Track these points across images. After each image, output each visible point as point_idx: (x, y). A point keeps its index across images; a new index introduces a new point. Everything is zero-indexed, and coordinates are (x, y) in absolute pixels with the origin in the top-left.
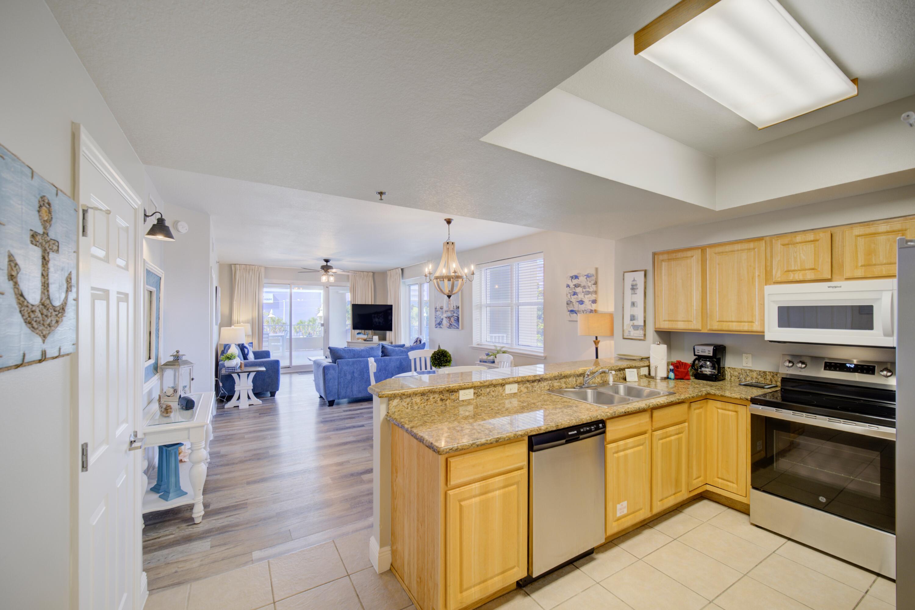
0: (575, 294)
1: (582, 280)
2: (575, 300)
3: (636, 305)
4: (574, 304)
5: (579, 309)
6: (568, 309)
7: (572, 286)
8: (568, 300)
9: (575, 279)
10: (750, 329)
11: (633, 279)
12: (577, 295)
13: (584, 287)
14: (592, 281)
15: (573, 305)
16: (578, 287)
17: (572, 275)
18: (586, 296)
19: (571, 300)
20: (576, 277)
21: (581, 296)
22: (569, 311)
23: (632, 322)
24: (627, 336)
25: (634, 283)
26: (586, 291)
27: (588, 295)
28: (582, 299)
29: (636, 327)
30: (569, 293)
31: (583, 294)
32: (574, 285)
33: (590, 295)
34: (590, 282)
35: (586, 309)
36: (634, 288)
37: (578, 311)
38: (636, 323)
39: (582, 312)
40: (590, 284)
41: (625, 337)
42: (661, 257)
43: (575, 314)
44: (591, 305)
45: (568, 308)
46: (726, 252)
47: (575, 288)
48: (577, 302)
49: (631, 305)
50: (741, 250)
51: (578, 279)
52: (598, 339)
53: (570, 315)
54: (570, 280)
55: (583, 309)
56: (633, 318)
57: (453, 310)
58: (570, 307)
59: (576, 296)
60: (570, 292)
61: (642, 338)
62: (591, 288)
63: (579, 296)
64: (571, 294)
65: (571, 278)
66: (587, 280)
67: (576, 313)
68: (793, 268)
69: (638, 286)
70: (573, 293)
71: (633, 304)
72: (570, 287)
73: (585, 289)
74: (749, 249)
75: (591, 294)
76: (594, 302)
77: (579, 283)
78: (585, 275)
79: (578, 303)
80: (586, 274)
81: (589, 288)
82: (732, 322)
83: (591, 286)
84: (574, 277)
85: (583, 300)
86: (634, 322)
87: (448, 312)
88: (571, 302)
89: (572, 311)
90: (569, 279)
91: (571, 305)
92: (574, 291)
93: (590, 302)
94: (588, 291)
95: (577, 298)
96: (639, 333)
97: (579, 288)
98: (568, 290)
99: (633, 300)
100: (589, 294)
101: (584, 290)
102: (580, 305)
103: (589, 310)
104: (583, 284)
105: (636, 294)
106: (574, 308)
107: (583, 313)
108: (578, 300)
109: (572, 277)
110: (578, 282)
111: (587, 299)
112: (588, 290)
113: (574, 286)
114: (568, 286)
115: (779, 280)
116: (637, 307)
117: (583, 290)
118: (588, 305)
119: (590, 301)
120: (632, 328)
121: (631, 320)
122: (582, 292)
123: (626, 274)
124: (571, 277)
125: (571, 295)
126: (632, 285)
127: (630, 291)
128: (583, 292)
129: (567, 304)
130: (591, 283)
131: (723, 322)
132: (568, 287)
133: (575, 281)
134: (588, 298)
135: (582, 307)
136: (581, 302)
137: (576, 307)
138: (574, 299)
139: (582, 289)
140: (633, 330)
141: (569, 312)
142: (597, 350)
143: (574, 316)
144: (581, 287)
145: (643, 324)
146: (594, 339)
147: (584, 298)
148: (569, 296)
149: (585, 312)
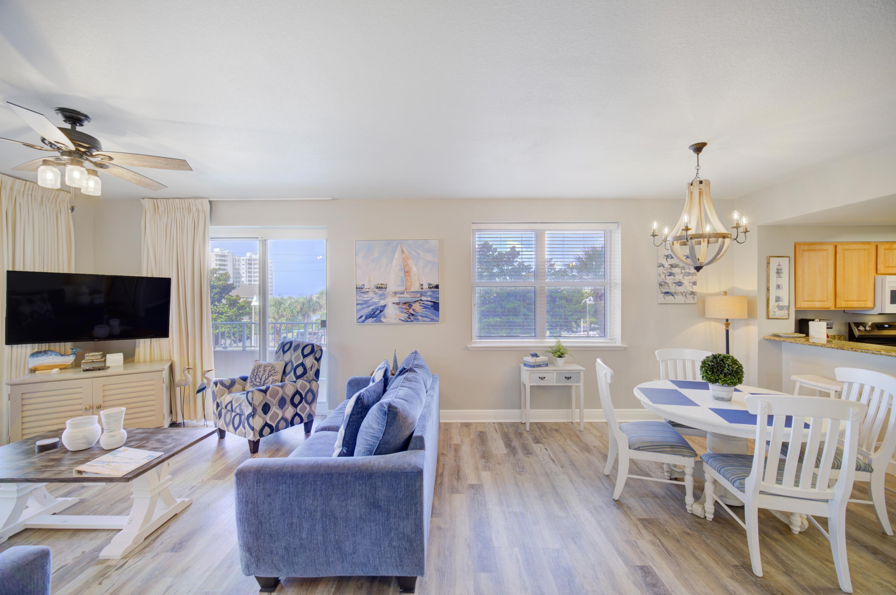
0: (671, 274)
2: (671, 281)
3: (781, 287)
4: (670, 285)
5: (677, 291)
6: (661, 290)
7: (667, 266)
8: (662, 281)
9: (670, 259)
10: (865, 306)
11: (778, 264)
12: (674, 276)
15: (669, 286)
16: (676, 267)
17: (667, 254)
18: (685, 277)
19: (666, 281)
21: (678, 278)
22: (662, 293)
23: (777, 303)
24: (773, 316)
25: (780, 267)
26: (685, 272)
27: (688, 276)
28: (680, 280)
29: (781, 308)
30: (663, 273)
31: (682, 275)
32: (670, 265)
33: (690, 277)
35: (685, 291)
36: (779, 272)
37: (675, 293)
38: (781, 304)
39: (680, 294)
41: (770, 317)
42: (802, 247)
43: (671, 296)
44: (692, 287)
46: (851, 249)
47: (671, 269)
48: (674, 283)
49: (777, 288)
50: (861, 249)
52: (730, 322)
53: (664, 297)
54: (665, 259)
55: (682, 291)
56: (778, 299)
57: (420, 290)
58: (664, 289)
59: (672, 277)
60: (665, 272)
61: (787, 317)
63: (677, 276)
64: (666, 274)
67: (673, 295)
68: (891, 265)
69: (783, 271)
70: (669, 273)
71: (778, 287)
72: (664, 267)
73: (684, 269)
74: (865, 249)
75: (692, 276)
76: (695, 283)
77: (676, 263)
78: (685, 256)
79: (674, 285)
81: (689, 269)
82: (854, 301)
85: (682, 281)
86: (779, 303)
87: (403, 293)
88: (666, 283)
89: (667, 293)
90: (663, 258)
91: (666, 287)
92: (670, 271)
93: (691, 284)
94: (688, 273)
95: (673, 279)
96: (784, 313)
97: (677, 268)
98: (662, 269)
99: (779, 283)
100: (690, 275)
101: (683, 271)
102: (677, 287)
103: (690, 292)
104: (681, 265)
105: (781, 277)
106: (670, 289)
107: (682, 295)
108: (675, 281)
109: (667, 256)
111: (686, 281)
112: (688, 271)
113: (670, 266)
114: (661, 265)
115: (882, 272)
116: (782, 289)
117: (681, 271)
118: (687, 286)
119: (690, 282)
120: (777, 308)
121: (776, 301)
123: (771, 259)
124: (665, 256)
125: (665, 276)
126: (777, 269)
127: (776, 274)
128: (682, 273)
129: (661, 285)
131: (848, 301)
132: (662, 267)
133: (671, 261)
134: (687, 279)
135: (680, 289)
136: (680, 284)
137: (673, 288)
138: (669, 280)
140: (778, 310)
141: (663, 295)
142: (727, 332)
143: (670, 298)
144: (680, 268)
145: (787, 305)
146: (725, 322)
147: (683, 279)
148: (663, 276)
149: (684, 294)
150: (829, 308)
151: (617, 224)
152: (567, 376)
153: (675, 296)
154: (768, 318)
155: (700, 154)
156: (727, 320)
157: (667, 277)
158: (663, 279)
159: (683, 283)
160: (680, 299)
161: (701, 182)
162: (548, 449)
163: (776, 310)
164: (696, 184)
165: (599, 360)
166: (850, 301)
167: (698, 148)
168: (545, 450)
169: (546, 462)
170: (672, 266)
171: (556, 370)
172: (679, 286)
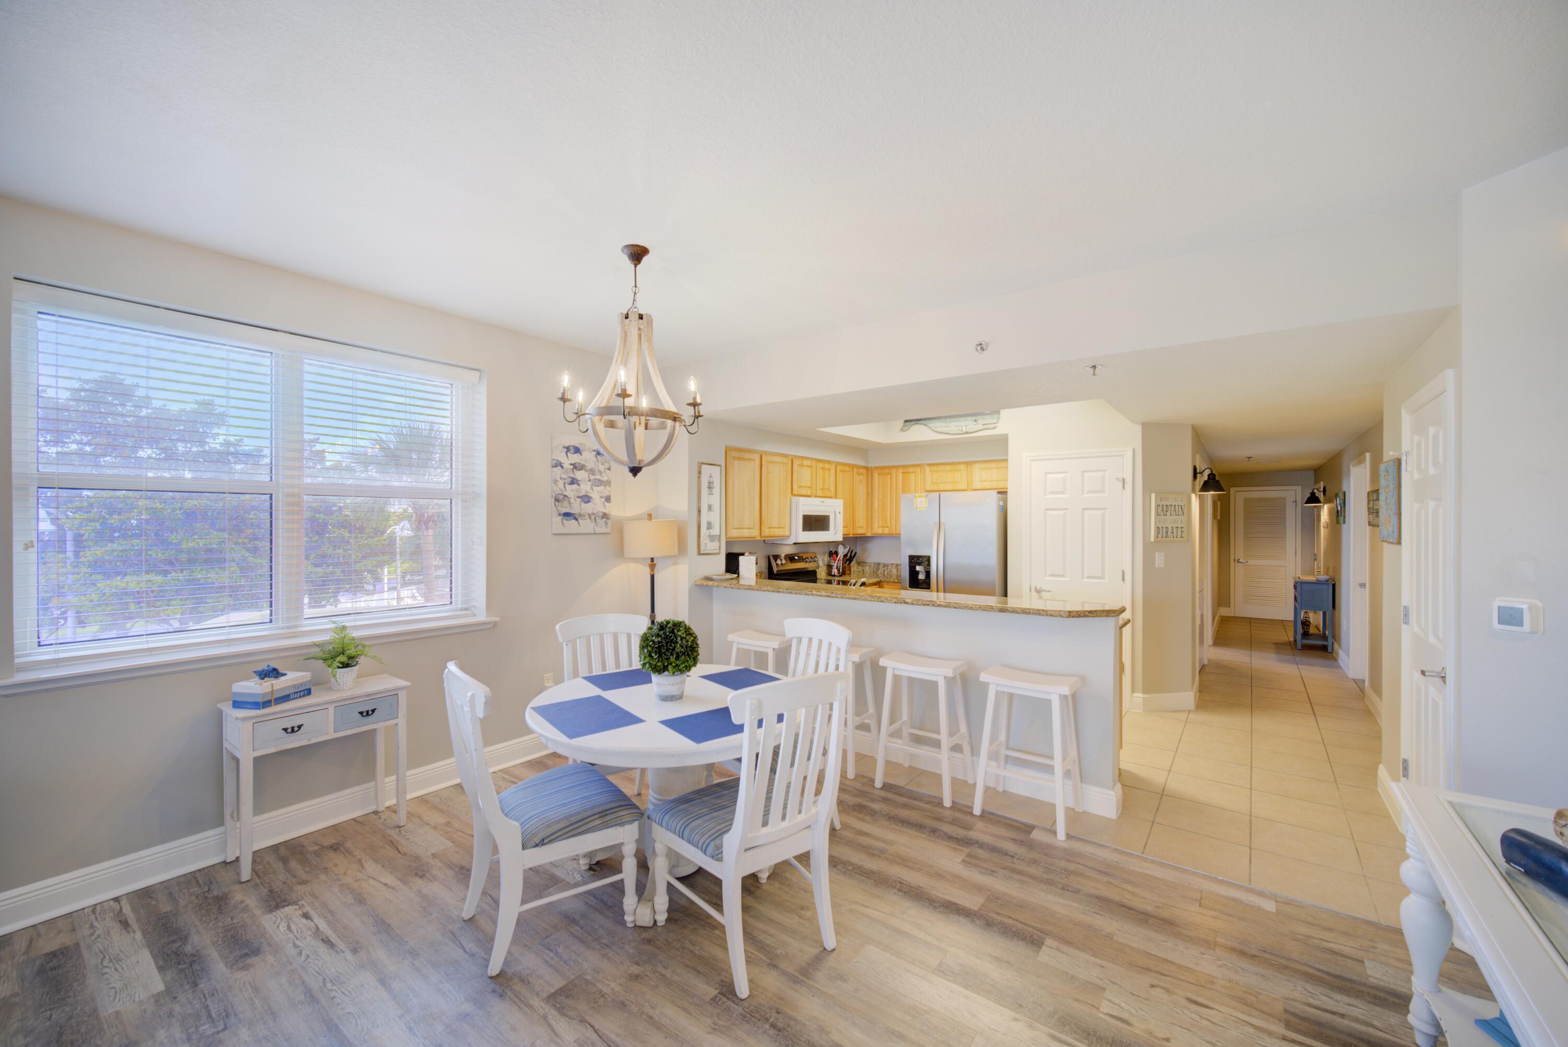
0: (573, 481)
1: (587, 458)
2: (574, 493)
3: (712, 508)
4: (572, 500)
5: (582, 512)
6: (558, 510)
7: (567, 465)
8: (559, 492)
9: (575, 453)
10: (782, 535)
11: (709, 475)
12: (579, 485)
13: (592, 471)
14: (606, 462)
15: (570, 503)
16: (581, 469)
17: (567, 445)
18: (595, 488)
19: (565, 493)
20: (577, 450)
21: (585, 488)
22: (560, 515)
23: (709, 531)
24: (704, 550)
25: (711, 480)
26: (595, 479)
27: (598, 486)
28: (587, 492)
29: (712, 538)
30: (561, 478)
31: (590, 483)
32: (571, 464)
33: (602, 488)
34: (602, 464)
35: (595, 512)
36: (710, 487)
37: (580, 515)
38: (712, 532)
39: (587, 517)
40: (602, 468)
41: (702, 552)
42: (733, 454)
43: (574, 521)
44: (604, 504)
45: (559, 508)
46: (773, 462)
47: (573, 471)
48: (578, 497)
49: (708, 509)
50: (779, 463)
51: (581, 454)
52: (655, 562)
53: (562, 522)
54: (565, 453)
55: (590, 513)
56: (709, 526)
58: (563, 507)
59: (575, 486)
60: (564, 476)
61: (718, 551)
62: (604, 474)
63: (582, 486)
64: (566, 481)
65: (566, 450)
66: (597, 460)
67: (576, 519)
68: (803, 484)
69: (714, 485)
70: (570, 480)
71: (710, 508)
72: (562, 467)
73: (593, 475)
74: (783, 464)
75: (605, 485)
76: (608, 499)
77: (583, 463)
78: (595, 451)
79: (579, 500)
80: (595, 449)
81: (601, 474)
82: (775, 529)
83: (605, 472)
84: (572, 450)
85: (590, 495)
86: (711, 530)
88: (566, 496)
89: (567, 515)
90: (561, 452)
91: (566, 503)
92: (572, 476)
93: (603, 500)
94: (599, 480)
95: (577, 490)
96: (715, 545)
97: (583, 471)
98: (560, 472)
99: (711, 503)
100: (601, 485)
101: (592, 477)
102: (583, 504)
103: (601, 514)
104: (589, 466)
105: (713, 494)
106: (571, 508)
107: (590, 518)
108: (579, 495)
109: (568, 449)
110: (581, 460)
111: (596, 494)
112: (598, 477)
113: (572, 467)
114: (559, 464)
116: (713, 511)
117: (589, 477)
118: (599, 505)
119: (601, 497)
120: (708, 539)
121: (708, 529)
122: (587, 479)
123: (703, 466)
124: (564, 447)
125: (564, 483)
126: (709, 483)
127: (707, 490)
128: (589, 480)
129: (557, 500)
130: (604, 466)
131: (770, 528)
132: (559, 467)
133: (575, 458)
134: (598, 492)
135: (588, 508)
136: (586, 499)
137: (576, 507)
138: (571, 491)
139: (587, 474)
141: (560, 518)
142: (652, 577)
143: (571, 525)
144: (586, 471)
145: (719, 534)
146: (649, 562)
147: (591, 491)
148: (561, 483)
149: (593, 517)
150: (755, 538)
151: (477, 374)
152: (364, 709)
153: (579, 520)
154: (699, 554)
155: (638, 266)
156: (652, 560)
157: (566, 485)
158: (561, 490)
159: (591, 498)
160: (586, 526)
161: (641, 317)
162: (312, 913)
163: (708, 541)
164: (634, 317)
165: (452, 667)
166: (773, 528)
167: (637, 254)
168: (304, 920)
169: (308, 956)
170: (575, 467)
171: (333, 702)
172: (585, 503)
